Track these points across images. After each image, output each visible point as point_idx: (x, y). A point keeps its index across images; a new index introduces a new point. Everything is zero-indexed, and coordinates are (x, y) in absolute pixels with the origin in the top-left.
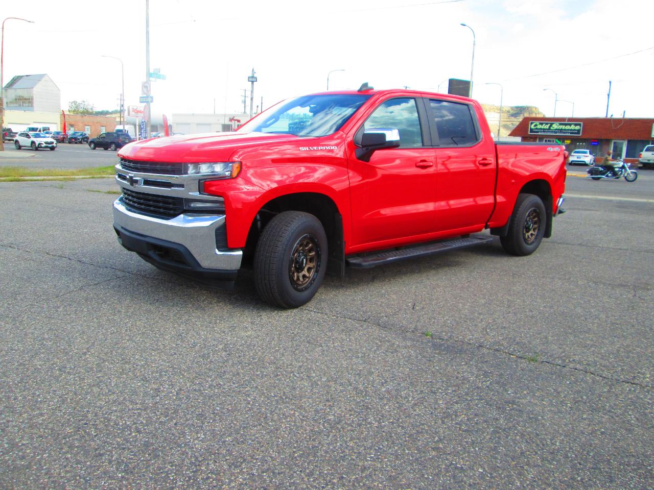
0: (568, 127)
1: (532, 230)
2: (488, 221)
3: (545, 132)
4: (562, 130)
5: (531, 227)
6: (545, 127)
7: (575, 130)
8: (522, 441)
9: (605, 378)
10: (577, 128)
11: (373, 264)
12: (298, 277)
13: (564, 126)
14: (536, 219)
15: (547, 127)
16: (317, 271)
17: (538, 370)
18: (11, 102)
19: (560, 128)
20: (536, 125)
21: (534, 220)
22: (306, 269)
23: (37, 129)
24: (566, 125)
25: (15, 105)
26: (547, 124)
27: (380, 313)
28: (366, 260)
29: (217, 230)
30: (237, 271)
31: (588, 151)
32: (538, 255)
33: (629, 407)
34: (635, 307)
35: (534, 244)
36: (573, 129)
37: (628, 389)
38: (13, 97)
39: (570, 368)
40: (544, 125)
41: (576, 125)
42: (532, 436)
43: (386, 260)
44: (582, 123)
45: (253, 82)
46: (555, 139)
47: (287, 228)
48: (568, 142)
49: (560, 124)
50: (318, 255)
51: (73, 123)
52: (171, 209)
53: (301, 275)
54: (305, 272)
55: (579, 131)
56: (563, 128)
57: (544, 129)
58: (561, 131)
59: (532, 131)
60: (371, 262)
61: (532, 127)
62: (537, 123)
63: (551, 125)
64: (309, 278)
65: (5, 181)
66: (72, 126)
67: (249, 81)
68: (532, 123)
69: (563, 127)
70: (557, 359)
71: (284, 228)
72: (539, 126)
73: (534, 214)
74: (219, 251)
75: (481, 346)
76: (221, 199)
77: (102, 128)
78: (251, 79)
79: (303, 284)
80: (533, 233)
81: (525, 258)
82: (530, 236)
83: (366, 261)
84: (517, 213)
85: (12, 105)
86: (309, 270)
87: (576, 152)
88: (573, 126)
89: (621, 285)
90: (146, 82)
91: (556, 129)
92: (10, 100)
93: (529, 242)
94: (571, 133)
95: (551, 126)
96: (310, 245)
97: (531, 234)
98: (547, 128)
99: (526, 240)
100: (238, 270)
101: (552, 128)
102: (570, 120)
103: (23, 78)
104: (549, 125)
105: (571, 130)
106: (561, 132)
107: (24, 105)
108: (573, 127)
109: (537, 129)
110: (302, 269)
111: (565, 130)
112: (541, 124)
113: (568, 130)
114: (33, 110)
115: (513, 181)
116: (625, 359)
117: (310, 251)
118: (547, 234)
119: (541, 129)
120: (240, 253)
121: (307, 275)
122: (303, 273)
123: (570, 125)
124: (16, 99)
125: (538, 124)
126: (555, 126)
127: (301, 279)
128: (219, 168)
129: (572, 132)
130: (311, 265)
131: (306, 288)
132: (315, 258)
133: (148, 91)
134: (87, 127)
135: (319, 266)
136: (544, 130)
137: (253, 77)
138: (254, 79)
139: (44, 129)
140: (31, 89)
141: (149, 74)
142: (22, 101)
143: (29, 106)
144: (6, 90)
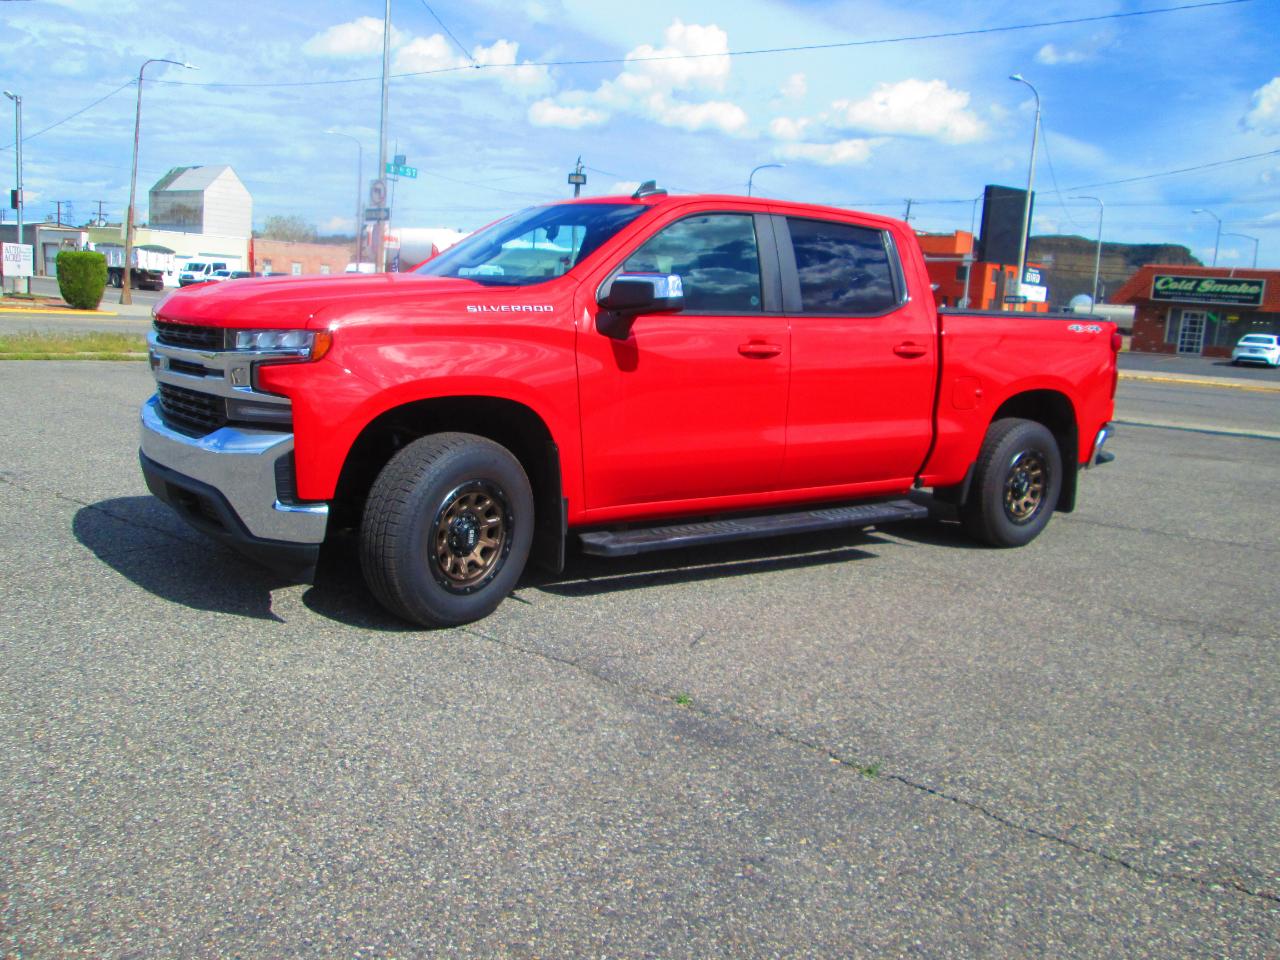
0: (1234, 289)
1: (1028, 494)
2: (920, 472)
3: (1184, 296)
4: (1220, 293)
5: (1024, 489)
6: (1185, 288)
7: (1248, 294)
8: (717, 951)
9: (1007, 824)
10: (1254, 290)
11: (633, 548)
12: (456, 568)
13: (1226, 286)
14: (1038, 472)
15: (1190, 286)
16: (504, 556)
17: (867, 794)
18: (164, 216)
19: (1218, 290)
20: (1166, 283)
21: (1034, 473)
22: (477, 550)
23: (204, 266)
24: (1230, 283)
25: (170, 221)
26: (1189, 280)
27: (614, 650)
28: (621, 538)
29: (279, 463)
30: (318, 547)
31: (1274, 338)
32: (1040, 548)
33: (1015, 895)
34: (1180, 671)
35: (1033, 524)
36: (1244, 291)
37: (1041, 853)
38: (168, 206)
39: (943, 796)
40: (1184, 282)
41: (1251, 284)
42: (747, 940)
43: (664, 541)
44: (1264, 281)
45: (578, 185)
46: (1205, 313)
47: (426, 466)
48: (1233, 318)
49: (1218, 282)
50: (508, 526)
51: (270, 257)
52: (207, 418)
53: (464, 561)
54: (476, 555)
55: (1257, 297)
56: (1224, 290)
57: (1183, 291)
58: (1219, 295)
59: (1157, 293)
60: (629, 544)
61: (1159, 285)
62: (1169, 278)
63: (1199, 282)
64: (485, 568)
65: (92, 358)
66: (268, 261)
67: (569, 182)
68: (1157, 279)
69: (1224, 288)
70: (927, 774)
71: (420, 464)
72: (1173, 286)
73: (1033, 462)
74: (283, 504)
75: (779, 733)
76: (287, 401)
77: (322, 267)
78: (574, 179)
79: (467, 580)
80: (1031, 500)
81: (1007, 553)
82: (1023, 507)
83: (618, 542)
84: (990, 459)
85: (165, 222)
86: (485, 553)
87: (1247, 340)
88: (1244, 286)
89: (1184, 622)
90: (379, 181)
91: (1209, 292)
92: (162, 212)
93: (1020, 520)
94: (1241, 301)
95: (1197, 285)
96: (488, 502)
97: (1027, 504)
98: (1190, 288)
99: (1014, 515)
100: (321, 544)
101: (1199, 289)
102: (1239, 273)
103: (187, 172)
104: (1193, 283)
105: (1240, 294)
106: (1220, 298)
107: (187, 221)
108: (1244, 288)
109: (1168, 290)
110: (468, 551)
111: (1228, 293)
112: (1178, 280)
113: (1235, 294)
114: (200, 231)
115: (978, 391)
116: (1081, 785)
117: (490, 513)
118: (1065, 503)
119: (1176, 290)
120: (324, 509)
121: (480, 561)
122: (472, 557)
123: (1239, 283)
124: (172, 211)
125: (1171, 280)
126: (1207, 286)
127: (464, 570)
128: (289, 341)
129: (1241, 297)
130: (492, 542)
131: (474, 590)
132: (501, 528)
133: (383, 198)
134: (295, 265)
135: (510, 547)
136: (1183, 293)
137: (577, 175)
138: (581, 180)
139: (217, 267)
140: (200, 193)
141: (383, 167)
142: (183, 215)
143: (194, 225)
144: (155, 193)
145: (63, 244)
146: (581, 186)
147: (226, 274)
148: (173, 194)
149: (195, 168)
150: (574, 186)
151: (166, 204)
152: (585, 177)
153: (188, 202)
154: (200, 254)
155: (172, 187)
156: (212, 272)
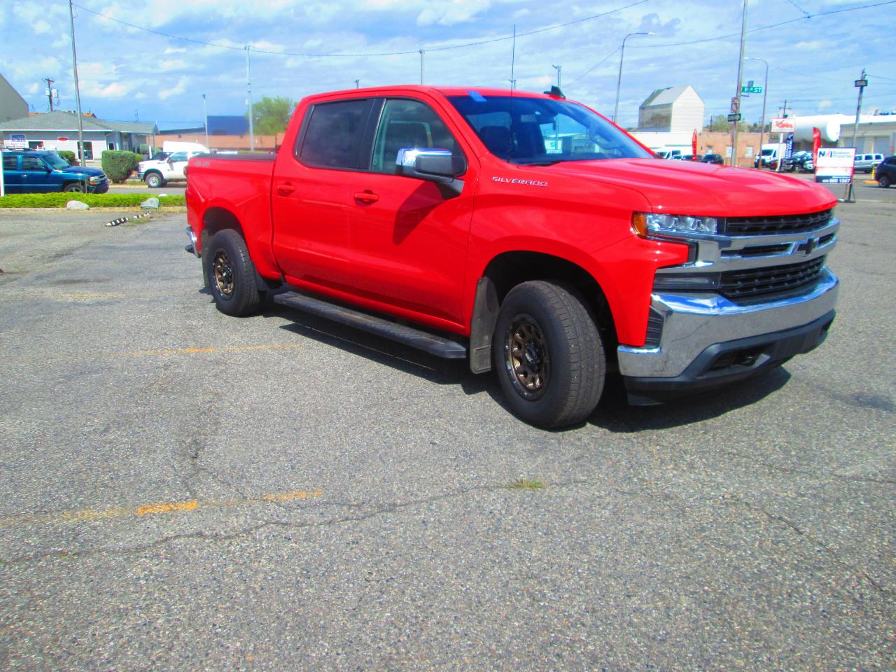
18: (648, 123)
23: (666, 154)
25: (651, 125)
45: (862, 87)
51: (711, 144)
66: (710, 147)
67: (856, 86)
78: (859, 84)
85: (648, 126)
90: (737, 97)
92: (647, 120)
103: (663, 92)
107: (661, 124)
114: (669, 131)
124: (652, 119)
133: (738, 107)
134: (728, 148)
137: (861, 81)
138: (863, 84)
139: (674, 153)
140: (669, 105)
141: (740, 89)
142: (658, 120)
143: (665, 126)
144: (642, 108)
145: (585, 146)
146: (865, 88)
147: (679, 158)
148: (653, 107)
149: (668, 89)
150: (859, 88)
151: (649, 114)
152: (866, 81)
153: (663, 112)
154: (667, 146)
155: (653, 103)
156: (671, 156)
